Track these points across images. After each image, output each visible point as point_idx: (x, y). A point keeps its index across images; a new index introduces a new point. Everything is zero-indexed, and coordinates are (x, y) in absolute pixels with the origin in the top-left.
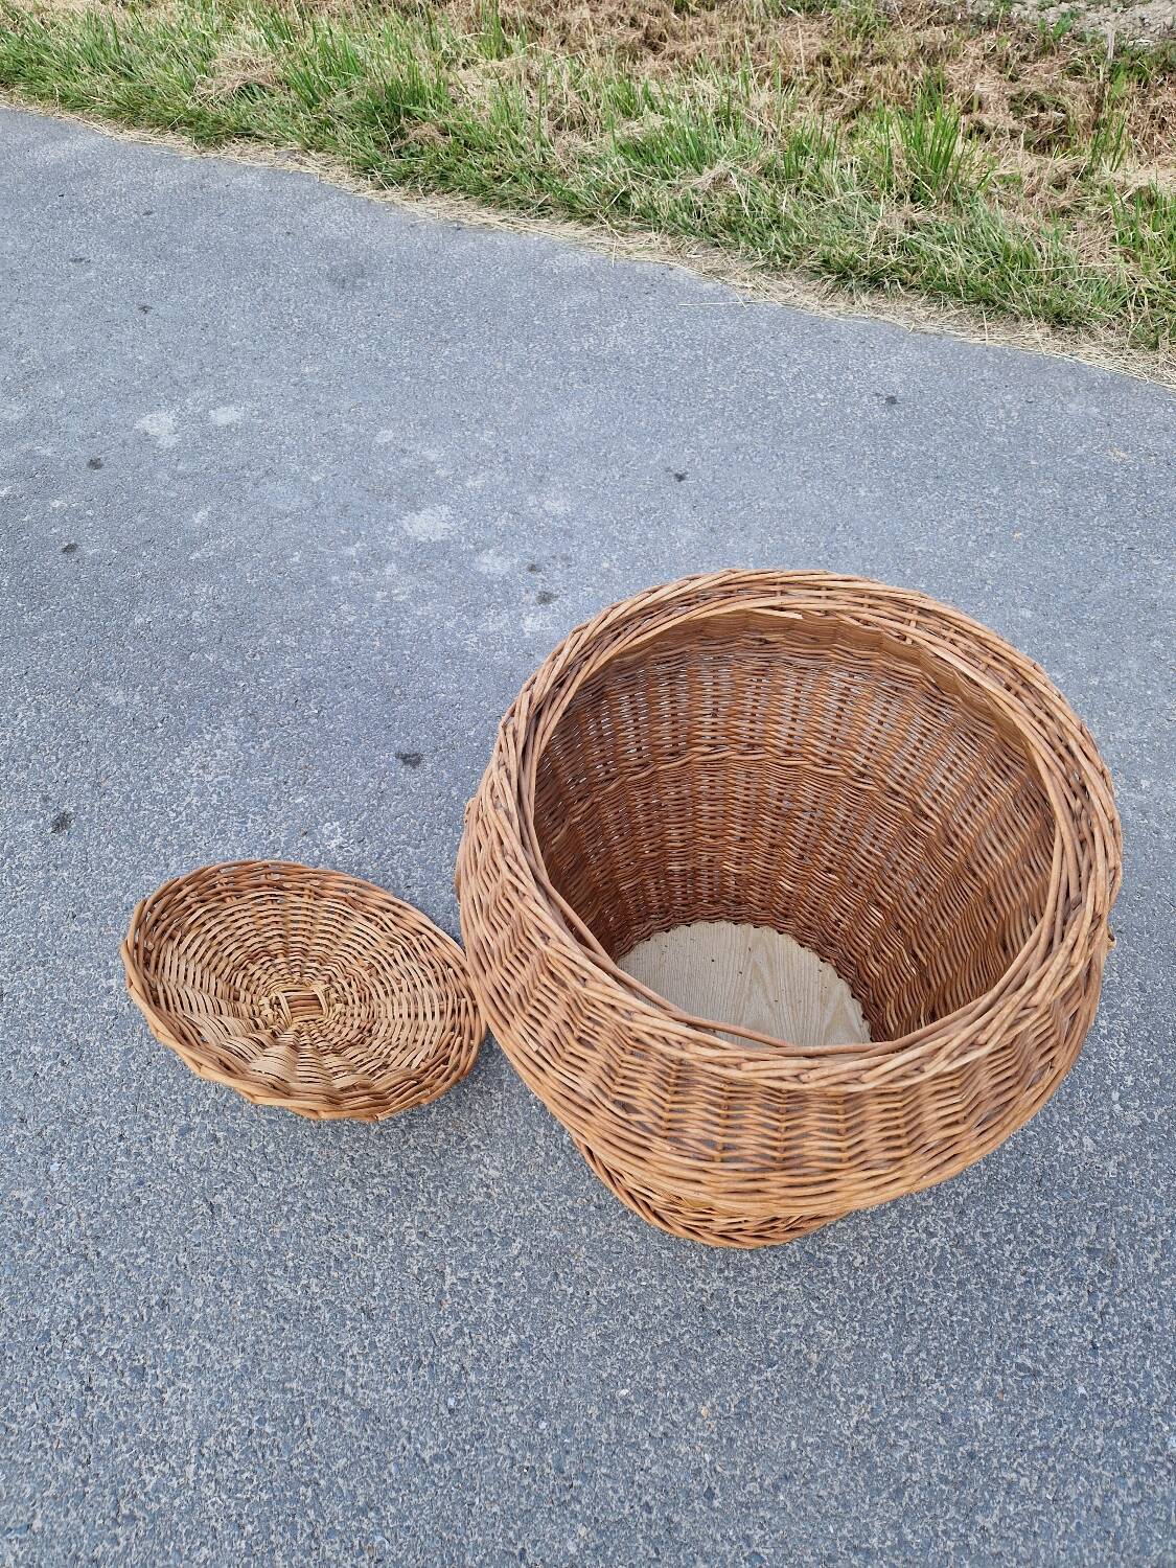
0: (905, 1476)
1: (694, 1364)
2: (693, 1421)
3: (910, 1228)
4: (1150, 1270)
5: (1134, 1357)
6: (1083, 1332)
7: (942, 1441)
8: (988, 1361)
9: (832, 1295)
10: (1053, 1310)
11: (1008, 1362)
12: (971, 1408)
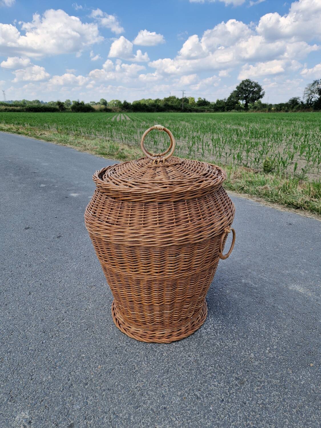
0: (142, 404)
1: (105, 357)
2: (95, 368)
3: (184, 353)
6: (221, 395)
7: (158, 401)
8: (186, 389)
9: (151, 358)
10: (215, 386)
11: (192, 392)
12: (173, 397)
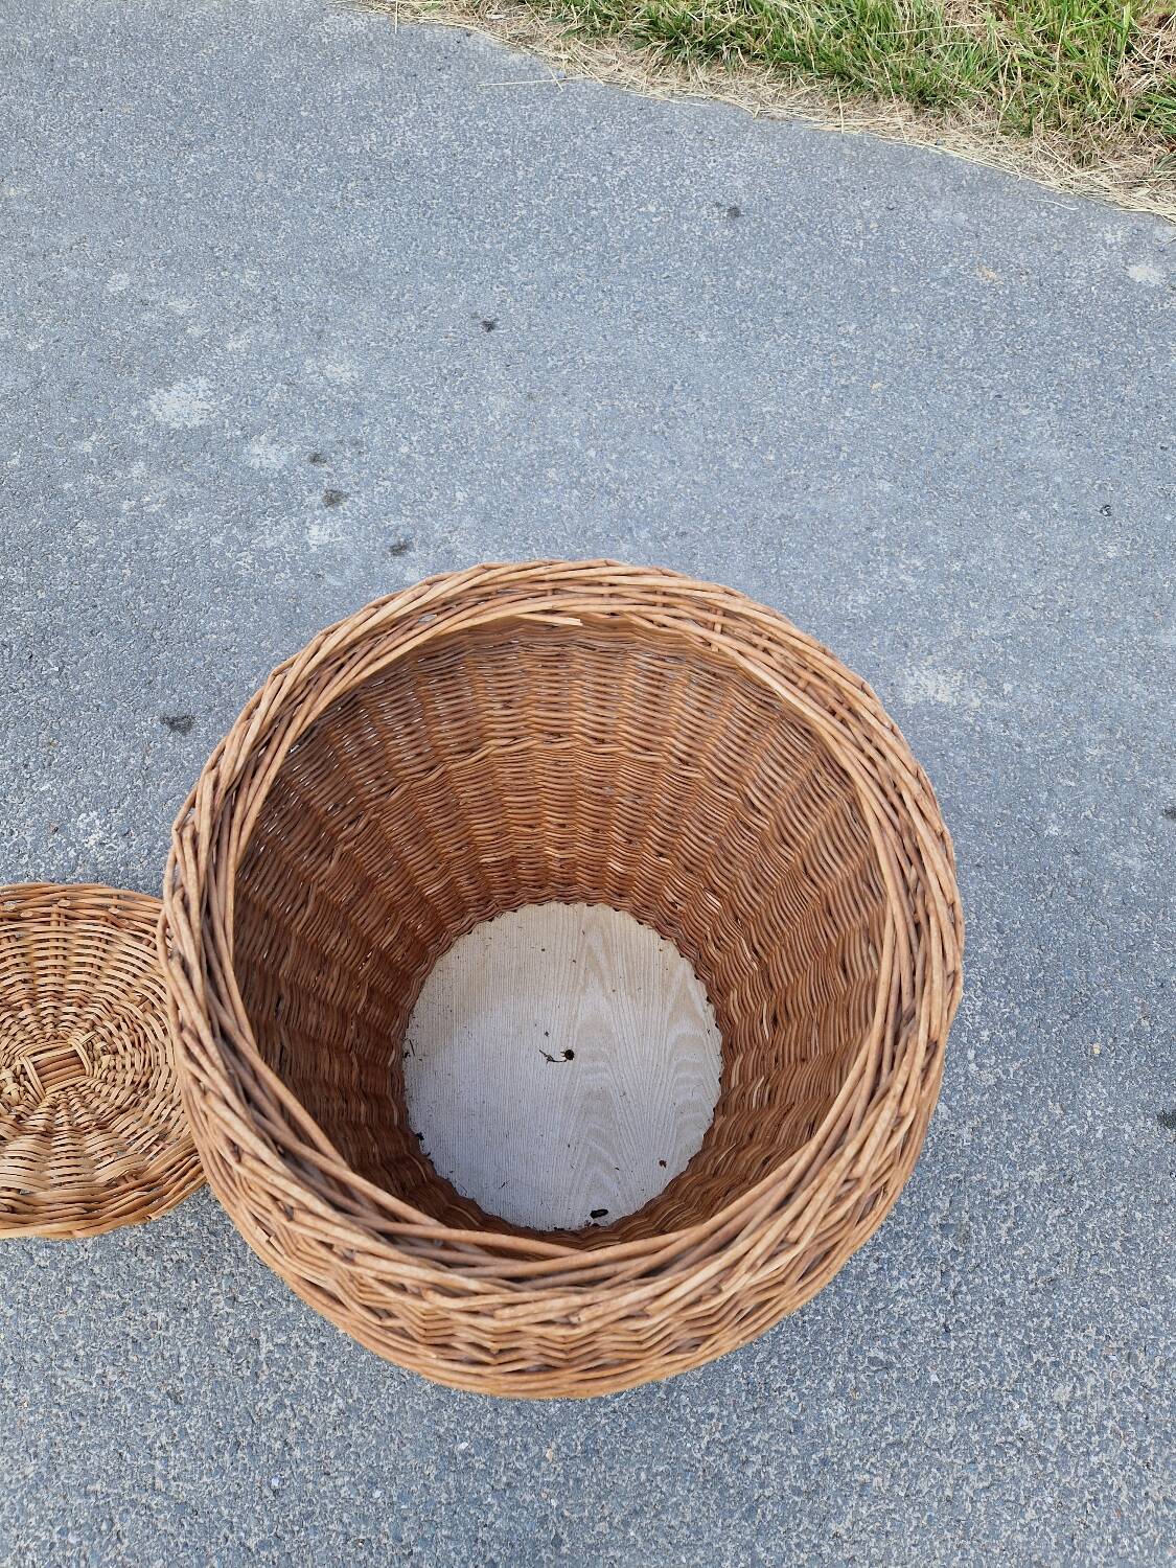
0: (757, 1493)
2: (538, 1467)
4: (1003, 1241)
5: (986, 1336)
6: (935, 1315)
7: (795, 1451)
8: (840, 1358)
10: (906, 1296)
11: (860, 1358)
12: (824, 1412)
